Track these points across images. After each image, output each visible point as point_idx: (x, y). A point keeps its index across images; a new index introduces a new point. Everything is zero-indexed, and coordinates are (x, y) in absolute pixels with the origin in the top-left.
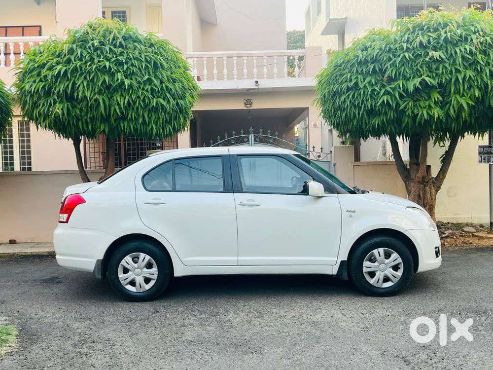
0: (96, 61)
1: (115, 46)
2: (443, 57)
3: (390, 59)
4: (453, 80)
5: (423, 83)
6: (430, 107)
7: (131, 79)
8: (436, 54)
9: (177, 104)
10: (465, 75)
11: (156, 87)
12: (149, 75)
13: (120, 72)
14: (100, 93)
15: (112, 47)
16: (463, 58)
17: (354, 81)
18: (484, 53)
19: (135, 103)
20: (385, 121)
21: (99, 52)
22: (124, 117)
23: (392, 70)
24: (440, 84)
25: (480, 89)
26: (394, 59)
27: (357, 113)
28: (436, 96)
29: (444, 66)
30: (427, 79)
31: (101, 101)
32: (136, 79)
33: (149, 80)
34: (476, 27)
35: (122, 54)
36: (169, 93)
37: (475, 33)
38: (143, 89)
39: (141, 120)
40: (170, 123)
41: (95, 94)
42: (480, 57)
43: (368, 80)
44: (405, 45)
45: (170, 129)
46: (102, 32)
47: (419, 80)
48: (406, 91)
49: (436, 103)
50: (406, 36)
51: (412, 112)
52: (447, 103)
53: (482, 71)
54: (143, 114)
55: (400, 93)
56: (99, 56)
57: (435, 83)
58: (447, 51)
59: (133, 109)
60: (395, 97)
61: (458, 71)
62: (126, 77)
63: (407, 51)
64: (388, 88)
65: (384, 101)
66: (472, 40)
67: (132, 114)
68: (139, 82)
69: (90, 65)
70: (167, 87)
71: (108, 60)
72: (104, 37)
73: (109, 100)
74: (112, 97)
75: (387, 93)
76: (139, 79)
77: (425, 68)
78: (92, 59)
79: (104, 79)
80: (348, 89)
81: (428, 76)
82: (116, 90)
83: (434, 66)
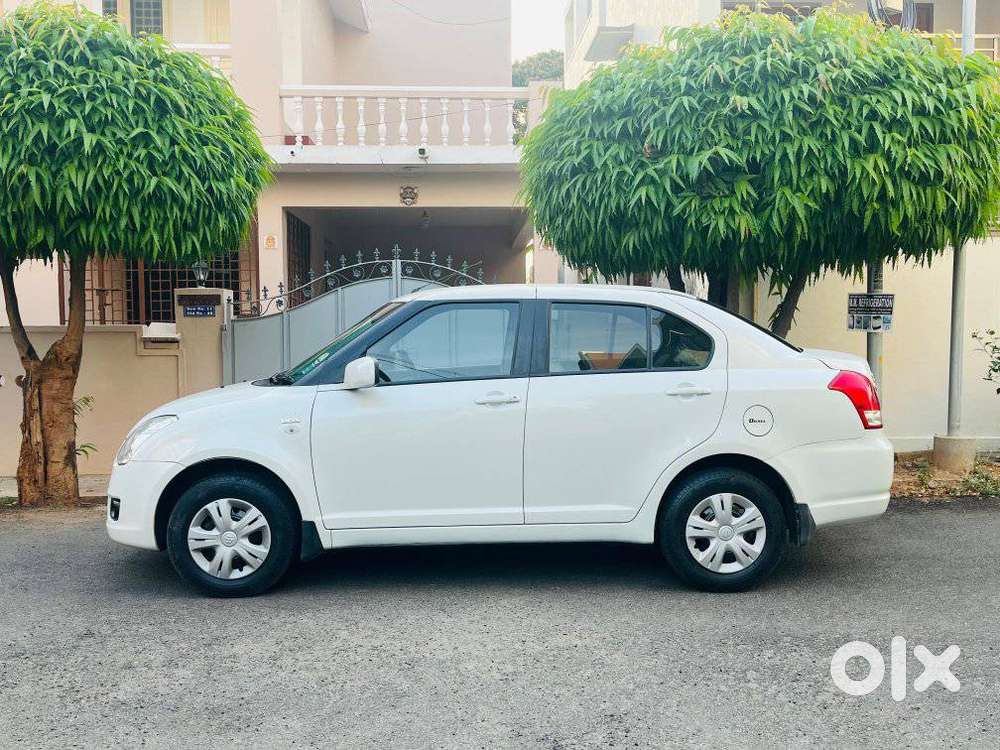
0: (24, 91)
1: (69, 61)
2: (757, 106)
3: (655, 109)
4: (777, 157)
5: (715, 160)
6: (732, 211)
7: (103, 134)
8: (742, 102)
9: (210, 190)
10: (801, 147)
11: (160, 151)
12: (146, 125)
13: (75, 117)
14: (31, 161)
15: (62, 64)
16: (797, 110)
17: (584, 153)
18: (842, 101)
19: (108, 184)
20: (648, 239)
21: (31, 73)
22: (86, 216)
23: (658, 132)
24: (753, 165)
25: (832, 177)
26: (663, 108)
27: (592, 222)
28: (744, 188)
29: (759, 126)
30: (724, 152)
31: (32, 179)
32: (114, 134)
33: (145, 138)
34: (827, 48)
35: (83, 79)
36: (190, 166)
37: (824, 59)
38: (130, 156)
39: (123, 222)
40: (195, 230)
41: (20, 163)
42: (830, 111)
43: (613, 150)
44: (683, 81)
45: (193, 243)
46: (41, 31)
47: (708, 153)
48: (685, 178)
49: (744, 204)
50: (688, 62)
51: (698, 221)
52: (768, 204)
53: (834, 140)
54: (128, 208)
55: (673, 181)
56: (31, 82)
57: (741, 160)
58: (766, 97)
59: (107, 197)
60: (665, 190)
61: (786, 137)
62: (92, 130)
63: (687, 93)
64: (650, 171)
65: (640, 199)
66: (816, 74)
67: (104, 209)
68: (120, 141)
69: (10, 101)
70: (184, 153)
71: (51, 90)
72: (47, 40)
73: (54, 175)
74: (59, 170)
75: (648, 181)
76: (121, 134)
77: (722, 128)
78: (15, 88)
79: (40, 132)
80: (575, 171)
81: (727, 146)
82: (67, 156)
83: (741, 126)
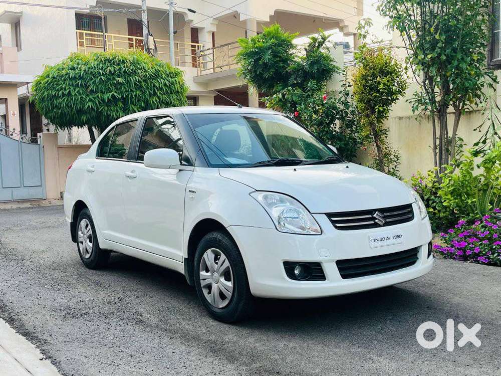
2: (124, 82)
3: (92, 79)
4: (130, 96)
5: (113, 96)
6: (117, 111)
8: (121, 80)
10: (136, 94)
16: (135, 83)
17: (68, 91)
18: (145, 81)
20: (90, 118)
23: (93, 86)
24: (123, 97)
25: (144, 102)
26: (94, 79)
27: (70, 112)
28: (121, 105)
29: (124, 87)
30: (115, 94)
34: (140, 65)
37: (140, 69)
42: (143, 84)
43: (77, 90)
44: (101, 71)
47: (111, 94)
48: (103, 100)
49: (120, 109)
50: (101, 65)
51: (107, 113)
52: (126, 109)
53: (145, 92)
55: (99, 101)
57: (120, 97)
58: (125, 78)
60: (96, 103)
61: (132, 91)
63: (102, 75)
64: (91, 97)
65: (89, 106)
66: (138, 73)
75: (90, 100)
77: (113, 87)
80: (63, 95)
81: (115, 92)
83: (119, 87)
